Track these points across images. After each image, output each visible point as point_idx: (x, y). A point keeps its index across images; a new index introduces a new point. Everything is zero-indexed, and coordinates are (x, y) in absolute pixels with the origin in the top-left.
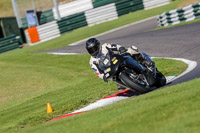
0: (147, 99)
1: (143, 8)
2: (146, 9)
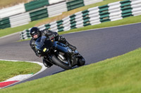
0: (13, 89)
1: (10, 26)
2: (12, 27)
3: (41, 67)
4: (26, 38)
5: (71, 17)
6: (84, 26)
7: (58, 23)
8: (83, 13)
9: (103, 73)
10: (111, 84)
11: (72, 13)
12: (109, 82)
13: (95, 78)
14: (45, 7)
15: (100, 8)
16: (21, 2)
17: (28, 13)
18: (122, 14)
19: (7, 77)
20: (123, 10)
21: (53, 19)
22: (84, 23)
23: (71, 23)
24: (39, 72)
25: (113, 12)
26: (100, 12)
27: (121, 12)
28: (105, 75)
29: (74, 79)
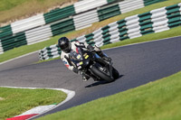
2: (29, 44)
3: (66, 95)
4: (47, 58)
5: (103, 29)
6: (121, 40)
7: (86, 37)
8: (119, 23)
9: (144, 101)
10: (154, 114)
11: (104, 23)
12: (152, 112)
13: (133, 107)
14: (70, 17)
15: (140, 16)
16: (39, 12)
17: (49, 25)
18: (169, 23)
19: (23, 110)
20: (169, 18)
21: (80, 33)
22: (121, 36)
23: (104, 37)
24: (64, 102)
25: (157, 21)
26: (140, 21)
27: (167, 20)
28: (146, 103)
29: (106, 110)
